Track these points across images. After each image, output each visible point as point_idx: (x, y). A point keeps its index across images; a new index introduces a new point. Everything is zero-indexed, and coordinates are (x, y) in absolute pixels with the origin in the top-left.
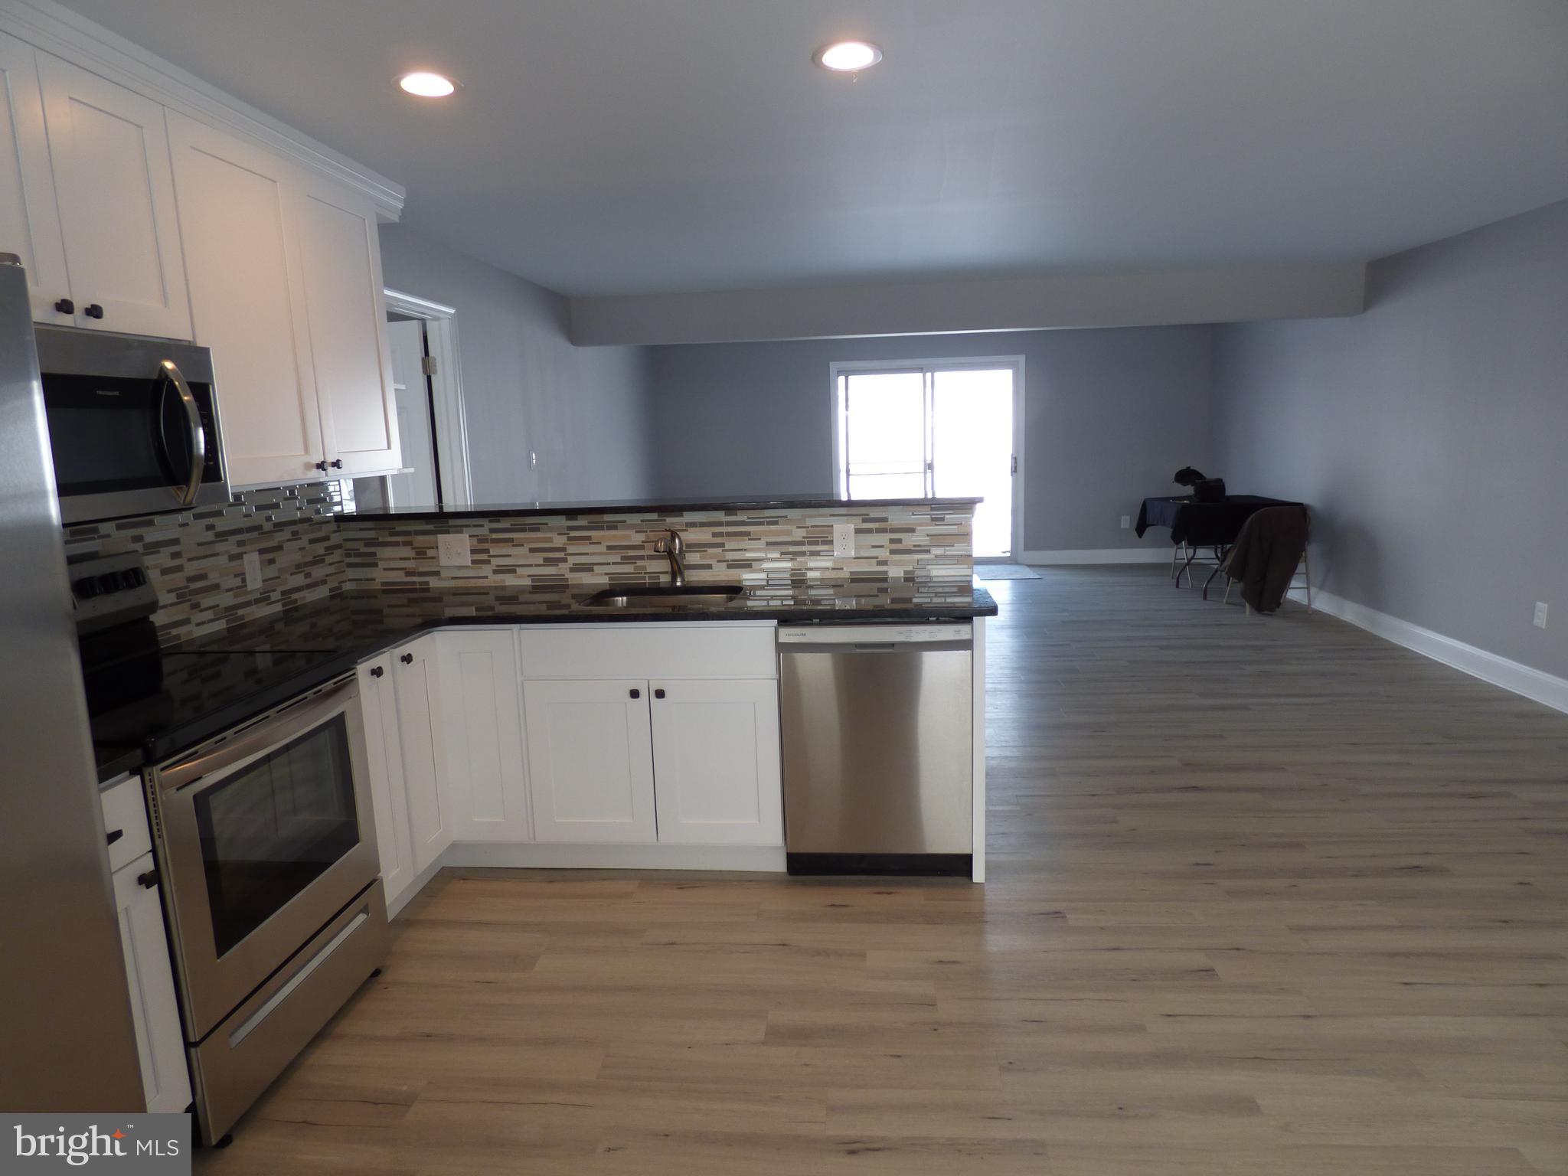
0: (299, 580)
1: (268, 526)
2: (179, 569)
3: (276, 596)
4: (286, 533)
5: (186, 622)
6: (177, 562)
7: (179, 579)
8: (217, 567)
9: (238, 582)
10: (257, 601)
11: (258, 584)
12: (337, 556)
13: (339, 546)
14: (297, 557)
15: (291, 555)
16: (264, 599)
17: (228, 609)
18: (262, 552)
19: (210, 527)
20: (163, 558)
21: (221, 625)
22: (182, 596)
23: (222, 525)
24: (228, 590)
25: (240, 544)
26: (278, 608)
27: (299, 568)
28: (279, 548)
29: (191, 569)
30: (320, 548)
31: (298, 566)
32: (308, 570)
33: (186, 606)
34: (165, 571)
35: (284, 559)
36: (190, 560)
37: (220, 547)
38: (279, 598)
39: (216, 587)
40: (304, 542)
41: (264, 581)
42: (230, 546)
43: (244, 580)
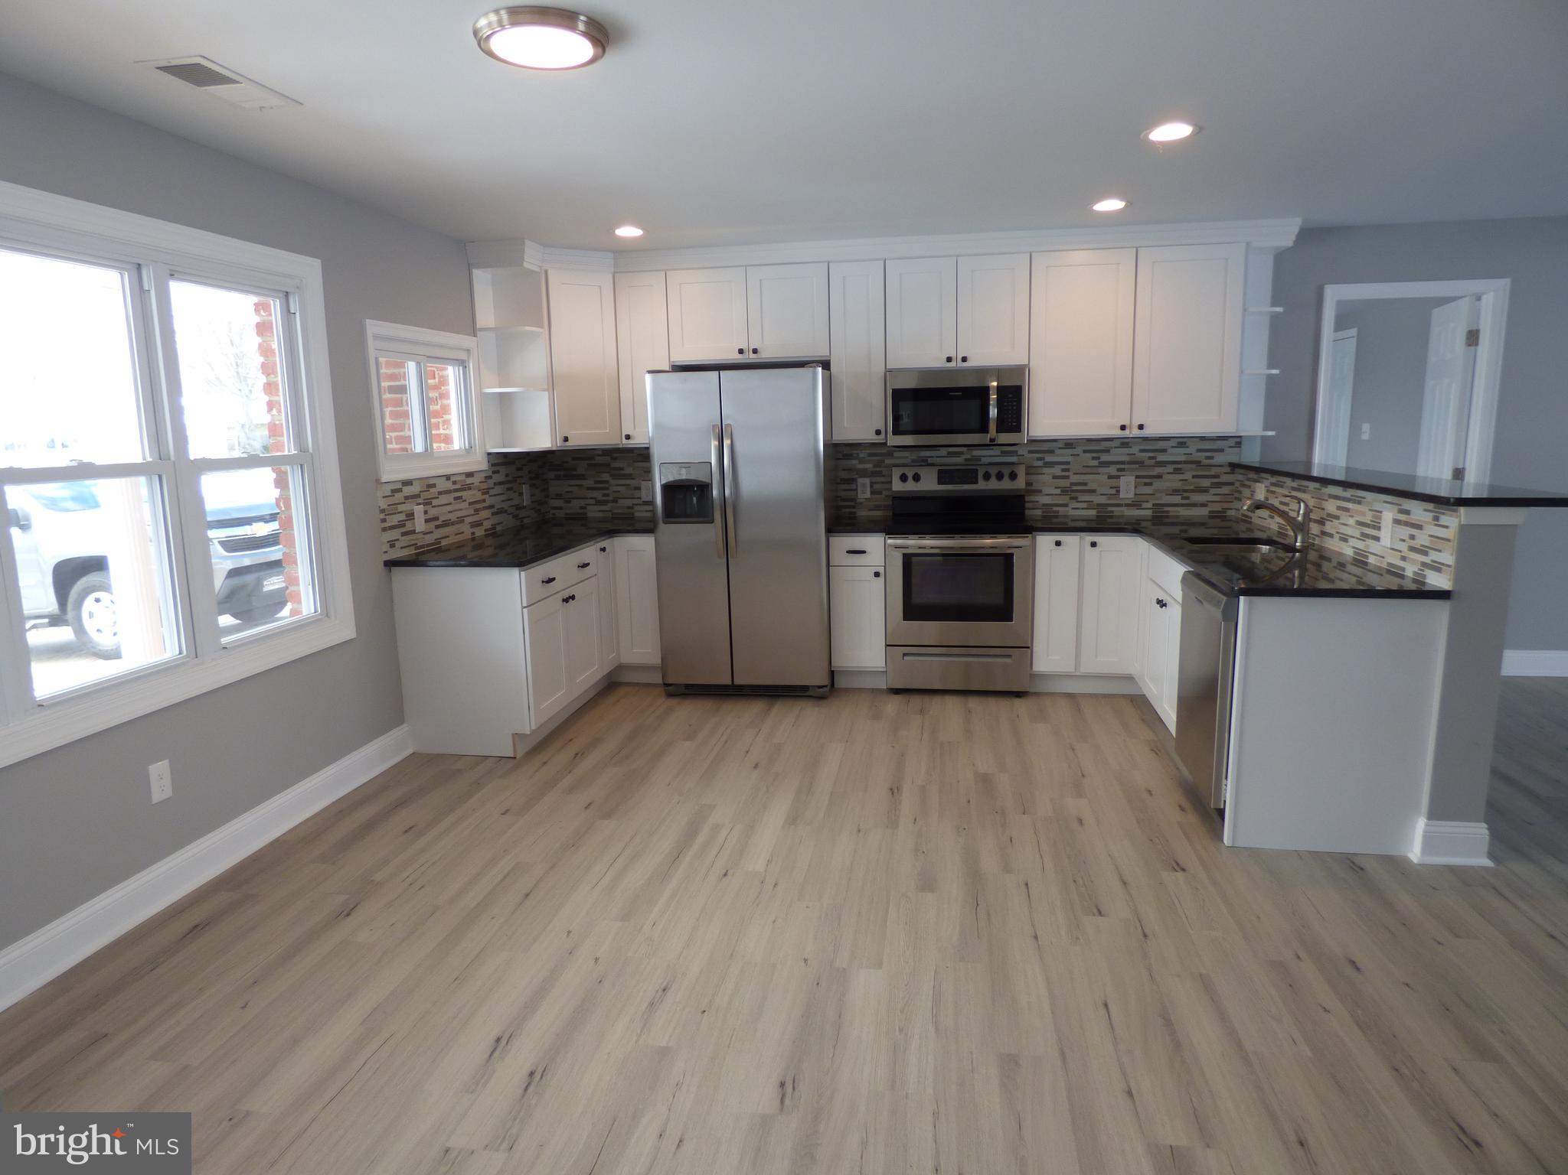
0: (1177, 499)
1: (1148, 462)
2: (1067, 477)
3: (1149, 505)
4: (1170, 468)
5: (1066, 505)
6: (1064, 474)
7: (1064, 483)
8: (1093, 481)
9: (1113, 491)
10: (1127, 505)
11: (1131, 495)
12: (1225, 490)
13: (1232, 484)
14: (1178, 485)
15: (1172, 481)
16: (1136, 505)
17: (1098, 505)
18: (1137, 477)
19: (1094, 458)
20: (1057, 470)
21: (1093, 513)
22: (1065, 491)
23: (1104, 458)
24: (1102, 495)
25: (1119, 470)
26: (1149, 513)
27: (1176, 492)
28: (1159, 477)
29: (1074, 478)
30: (1206, 483)
31: (1174, 491)
32: (1185, 494)
33: (1067, 498)
34: (1055, 477)
35: (1158, 484)
36: (1075, 474)
37: (1101, 470)
38: (1151, 507)
39: (1093, 491)
40: (1188, 476)
41: (1135, 494)
42: (1112, 470)
43: (1118, 491)
